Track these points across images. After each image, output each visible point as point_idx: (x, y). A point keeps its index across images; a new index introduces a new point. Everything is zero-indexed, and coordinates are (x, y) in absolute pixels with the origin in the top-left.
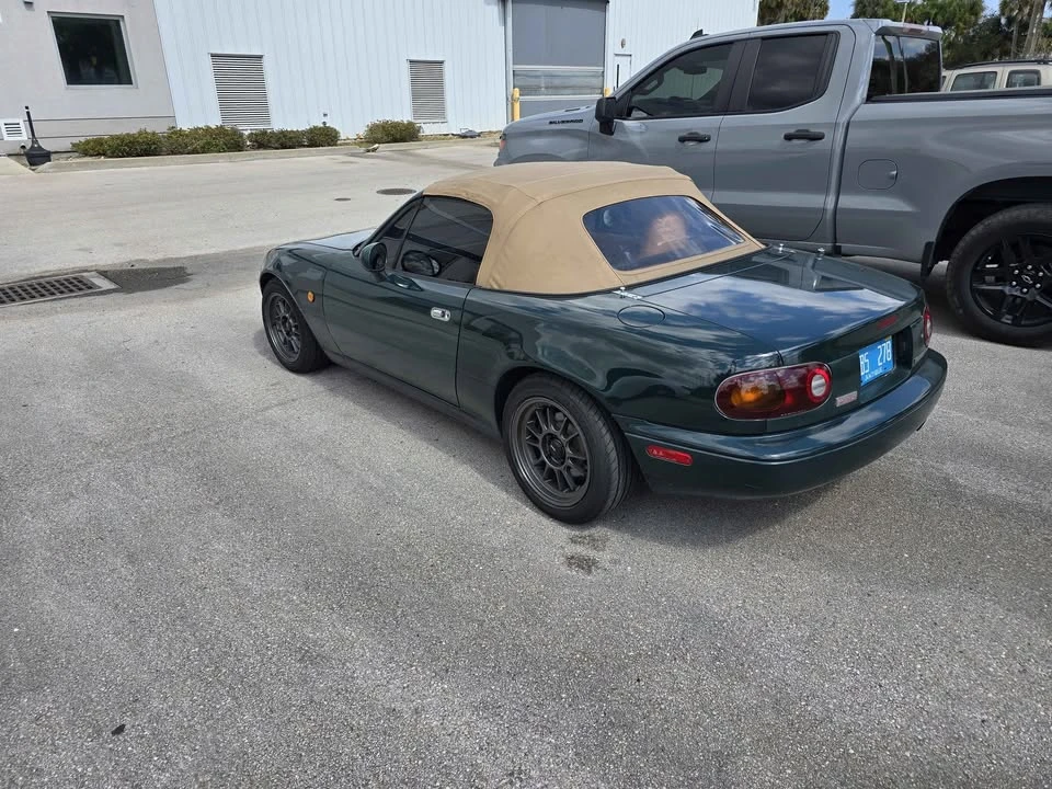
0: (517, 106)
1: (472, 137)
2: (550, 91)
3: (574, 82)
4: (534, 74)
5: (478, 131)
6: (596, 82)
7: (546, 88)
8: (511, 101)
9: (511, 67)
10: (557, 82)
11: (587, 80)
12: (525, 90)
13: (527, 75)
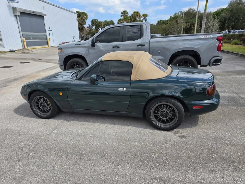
0: (25, 43)
1: (14, 51)
2: (33, 39)
3: (39, 37)
4: (28, 35)
5: (15, 49)
6: (45, 37)
7: (32, 38)
8: (23, 42)
9: (21, 33)
10: (35, 37)
11: (43, 36)
12: (26, 39)
13: (26, 35)
